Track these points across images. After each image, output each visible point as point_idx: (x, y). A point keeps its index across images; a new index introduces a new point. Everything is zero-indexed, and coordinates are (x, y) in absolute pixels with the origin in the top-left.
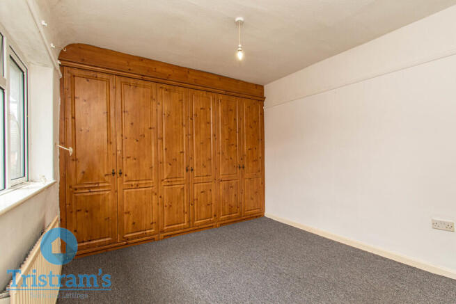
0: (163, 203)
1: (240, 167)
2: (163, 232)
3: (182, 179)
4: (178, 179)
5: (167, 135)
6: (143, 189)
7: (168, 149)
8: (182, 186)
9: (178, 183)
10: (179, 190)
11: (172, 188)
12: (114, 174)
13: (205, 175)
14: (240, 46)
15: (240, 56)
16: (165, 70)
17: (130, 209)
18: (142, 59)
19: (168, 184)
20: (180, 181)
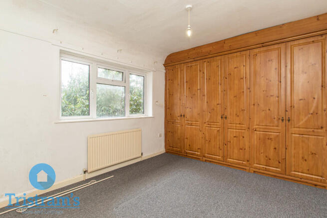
0: (205, 138)
1: (283, 120)
2: (204, 156)
3: (218, 124)
4: (215, 124)
5: (208, 92)
6: (194, 127)
7: (209, 102)
8: (218, 129)
9: (215, 126)
10: (216, 131)
11: (211, 129)
12: (181, 116)
13: (238, 123)
14: (189, 26)
15: (189, 33)
16: (208, 49)
17: (188, 136)
18: (194, 49)
19: (208, 126)
20: (217, 125)
